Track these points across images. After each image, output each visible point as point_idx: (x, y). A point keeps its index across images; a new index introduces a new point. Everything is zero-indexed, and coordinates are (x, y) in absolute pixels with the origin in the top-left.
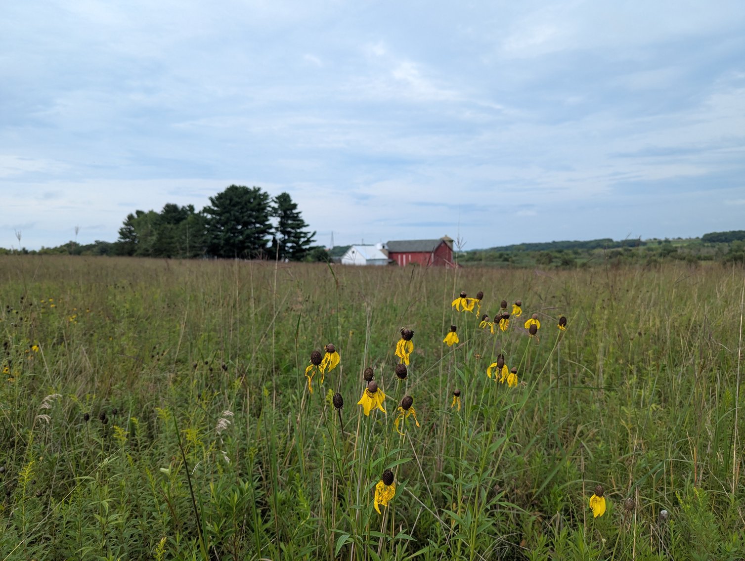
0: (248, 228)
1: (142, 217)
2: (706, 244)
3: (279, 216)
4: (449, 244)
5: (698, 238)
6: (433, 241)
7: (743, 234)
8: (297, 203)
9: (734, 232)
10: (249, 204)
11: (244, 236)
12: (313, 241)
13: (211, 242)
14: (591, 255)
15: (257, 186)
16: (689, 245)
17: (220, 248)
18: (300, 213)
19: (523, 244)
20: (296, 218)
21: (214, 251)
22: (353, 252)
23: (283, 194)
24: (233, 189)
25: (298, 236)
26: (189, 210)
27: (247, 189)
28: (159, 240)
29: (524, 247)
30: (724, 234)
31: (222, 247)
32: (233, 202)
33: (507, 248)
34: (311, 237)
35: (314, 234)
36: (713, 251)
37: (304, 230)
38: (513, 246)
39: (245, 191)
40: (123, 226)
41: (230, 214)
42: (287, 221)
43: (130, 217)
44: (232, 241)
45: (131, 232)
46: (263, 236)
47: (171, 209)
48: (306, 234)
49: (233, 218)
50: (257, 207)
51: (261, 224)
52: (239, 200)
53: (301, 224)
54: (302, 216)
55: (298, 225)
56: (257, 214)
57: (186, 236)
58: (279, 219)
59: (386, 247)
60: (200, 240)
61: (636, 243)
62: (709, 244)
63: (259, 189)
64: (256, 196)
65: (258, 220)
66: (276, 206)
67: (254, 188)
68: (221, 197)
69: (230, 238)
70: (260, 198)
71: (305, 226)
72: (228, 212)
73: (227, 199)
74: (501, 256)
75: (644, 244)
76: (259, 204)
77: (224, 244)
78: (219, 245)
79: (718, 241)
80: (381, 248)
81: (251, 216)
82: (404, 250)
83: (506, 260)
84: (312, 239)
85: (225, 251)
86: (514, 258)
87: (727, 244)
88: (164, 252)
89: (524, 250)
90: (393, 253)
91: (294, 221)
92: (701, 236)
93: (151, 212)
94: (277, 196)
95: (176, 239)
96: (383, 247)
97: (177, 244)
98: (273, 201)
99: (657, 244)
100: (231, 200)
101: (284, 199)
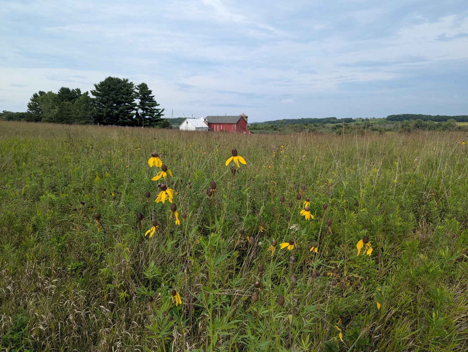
0: (120, 106)
1: (43, 96)
2: (388, 122)
3: (140, 98)
4: (245, 119)
5: (384, 118)
6: (236, 117)
7: (409, 116)
8: (151, 90)
9: (404, 115)
10: (121, 90)
11: (119, 111)
12: (162, 115)
13: (97, 114)
14: (324, 127)
15: (126, 78)
16: (379, 122)
17: (103, 118)
18: (153, 96)
19: (284, 120)
20: (151, 99)
21: (99, 120)
22: (187, 123)
23: (142, 84)
24: (110, 79)
25: (152, 112)
26: (77, 92)
27: (119, 80)
28: (60, 112)
29: (285, 122)
30: (399, 116)
31: (105, 118)
32: (111, 88)
33: (274, 122)
34: (161, 113)
35: (163, 110)
36: (392, 126)
37: (156, 107)
38: (278, 121)
39: (118, 81)
40: (31, 102)
41: (109, 96)
42: (145, 102)
43: (35, 96)
44: (111, 114)
45: (36, 106)
46: (131, 111)
47: (65, 91)
48: (157, 110)
49: (111, 99)
50: (126, 92)
51: (129, 103)
52: (115, 87)
53: (155, 104)
54: (155, 99)
55: (153, 104)
56: (126, 97)
57: (80, 110)
58: (140, 100)
59: (207, 120)
60: (89, 113)
61: (349, 120)
62: (390, 122)
63: (127, 80)
64: (125, 84)
65: (127, 101)
66: (138, 91)
67: (124, 79)
68: (102, 84)
69: (109, 112)
70: (128, 86)
71: (157, 105)
72: (108, 95)
73: (106, 86)
74: (272, 127)
75: (354, 121)
76: (128, 90)
77: (106, 116)
78: (103, 116)
79: (395, 120)
80: (204, 120)
81: (122, 98)
82: (217, 122)
83: (275, 129)
84: (161, 114)
85: (106, 121)
86: (280, 129)
87: (400, 122)
88: (64, 120)
89: (285, 124)
90: (211, 123)
91: (150, 102)
92: (386, 117)
93: (50, 93)
94: (138, 85)
95: (73, 111)
96: (205, 120)
97: (74, 115)
98: (136, 88)
99: (361, 121)
100: (109, 87)
101: (143, 87)
